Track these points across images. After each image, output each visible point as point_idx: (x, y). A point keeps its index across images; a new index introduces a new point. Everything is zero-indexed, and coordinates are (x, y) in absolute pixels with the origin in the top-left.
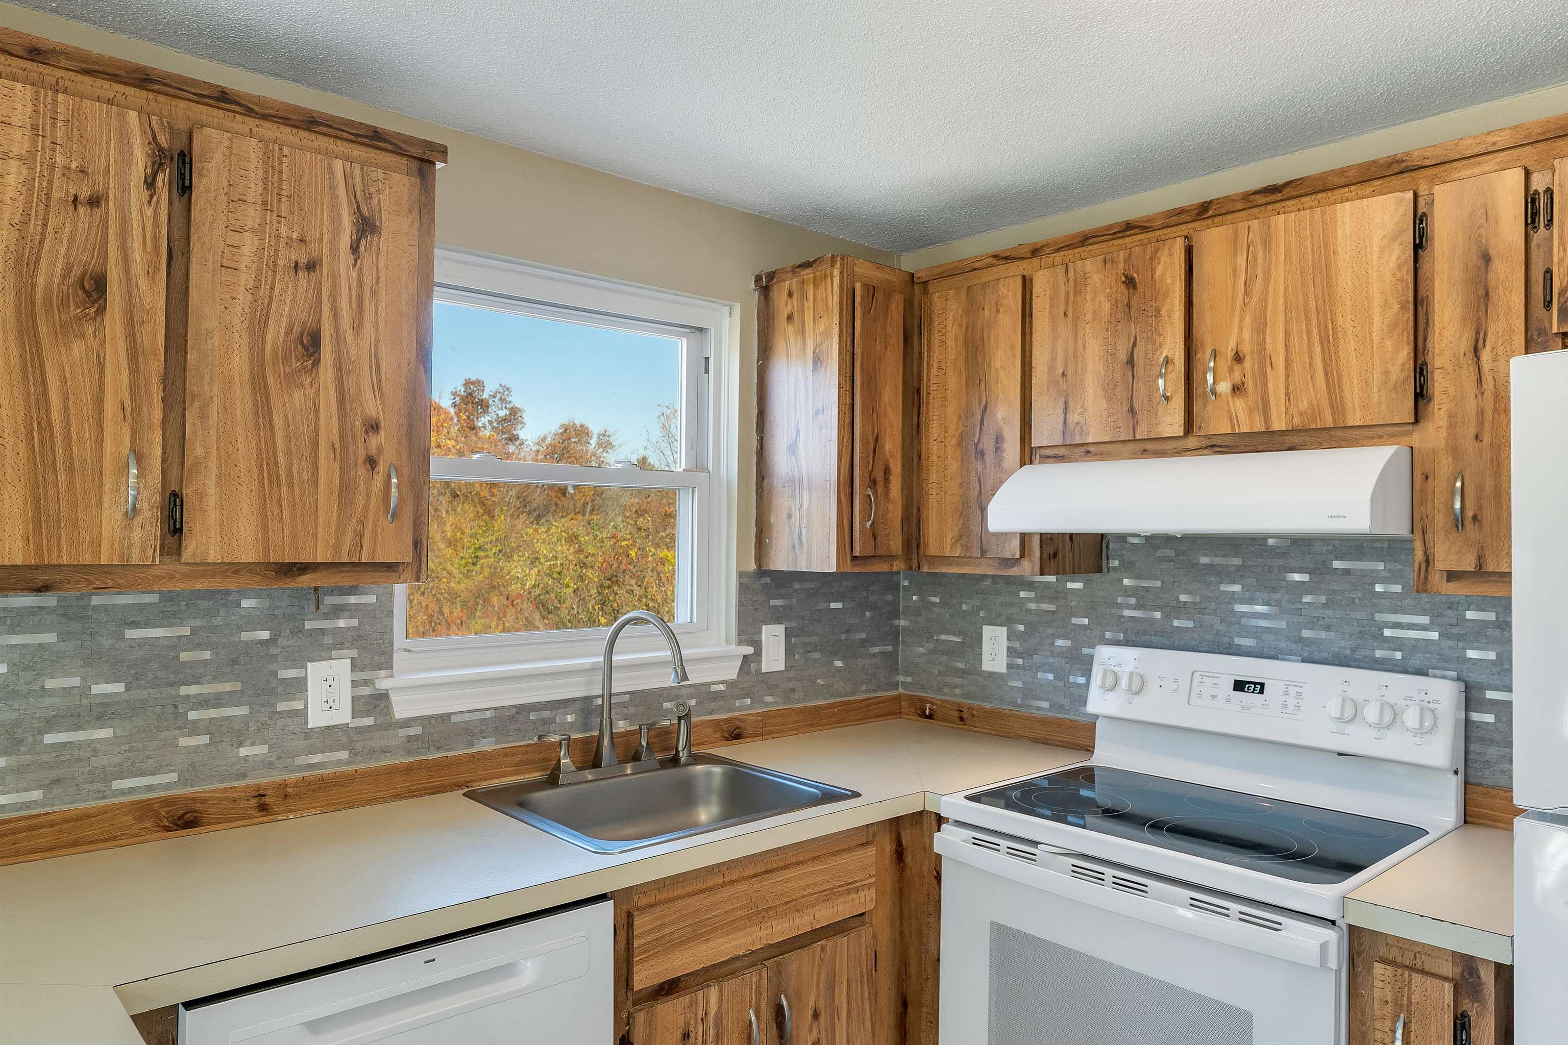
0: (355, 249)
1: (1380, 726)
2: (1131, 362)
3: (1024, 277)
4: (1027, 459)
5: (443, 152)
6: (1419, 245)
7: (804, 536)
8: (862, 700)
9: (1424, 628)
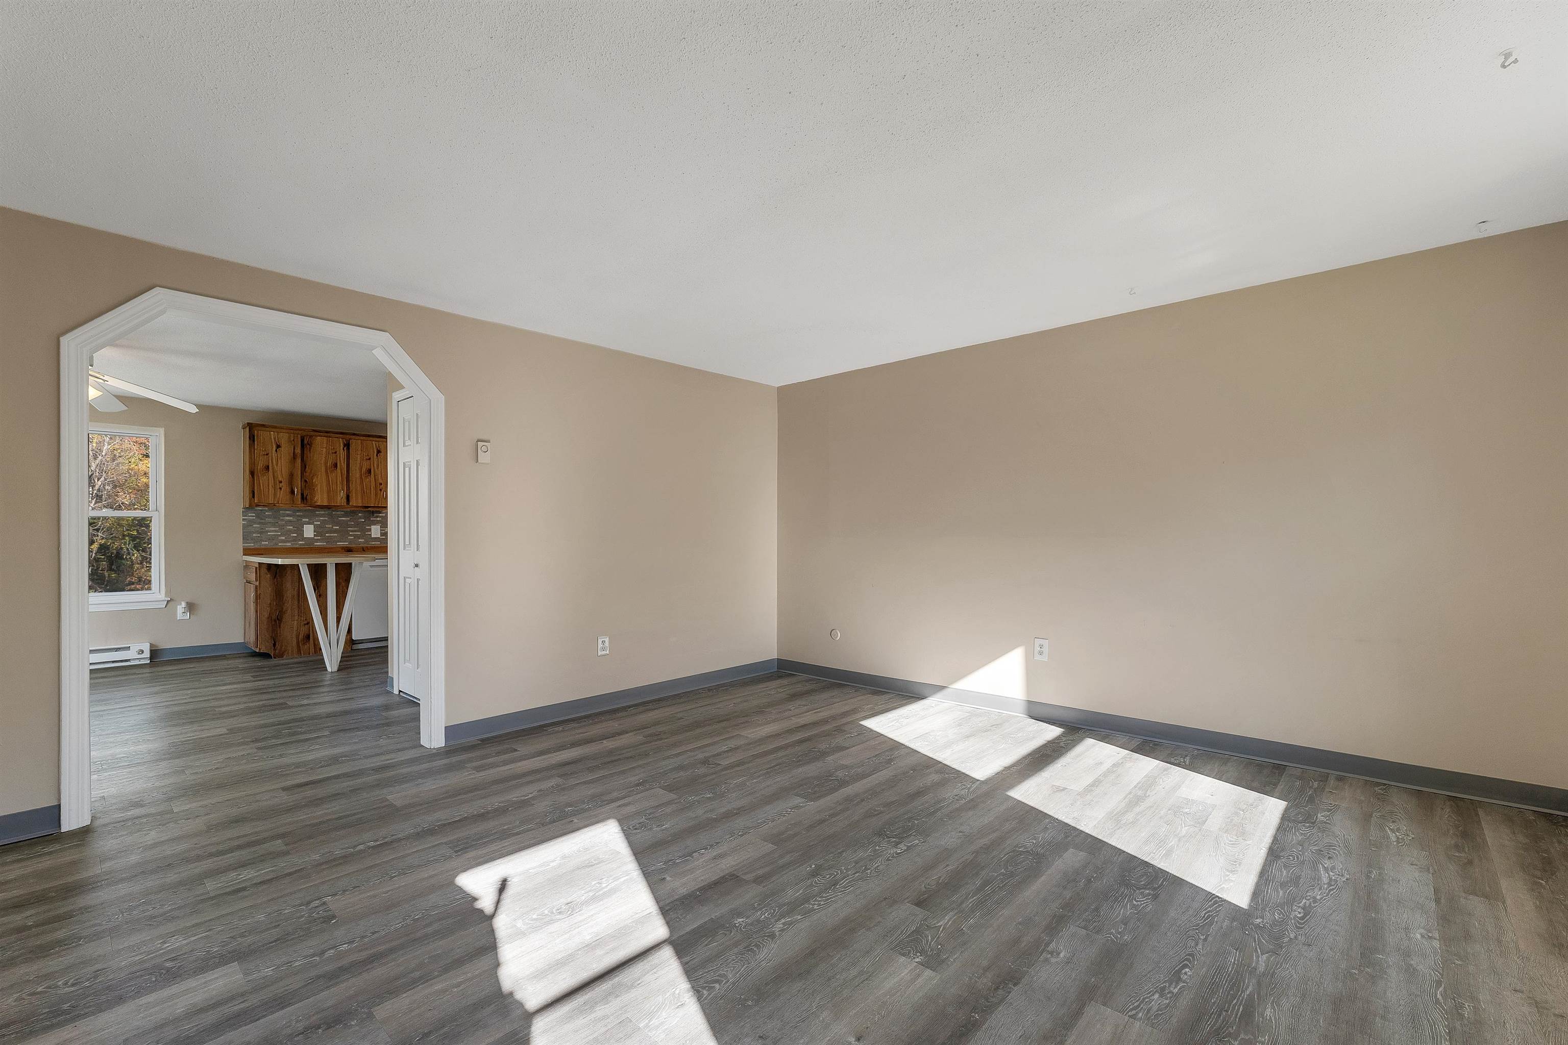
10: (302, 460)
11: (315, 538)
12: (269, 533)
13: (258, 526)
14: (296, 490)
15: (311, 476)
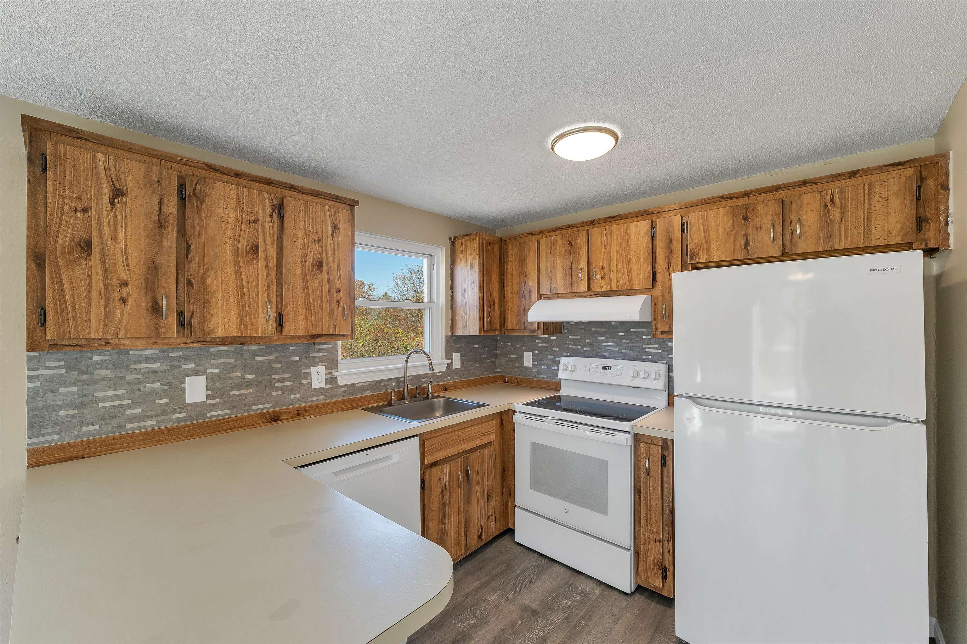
0: (332, 235)
1: (644, 378)
2: (571, 268)
3: (537, 240)
4: (539, 298)
5: (357, 203)
6: (653, 237)
7: (467, 323)
8: (485, 377)
9: (657, 349)
10: (181, 232)
11: (209, 402)
12: (101, 405)
13: (75, 389)
14: (165, 303)
15: (201, 272)
